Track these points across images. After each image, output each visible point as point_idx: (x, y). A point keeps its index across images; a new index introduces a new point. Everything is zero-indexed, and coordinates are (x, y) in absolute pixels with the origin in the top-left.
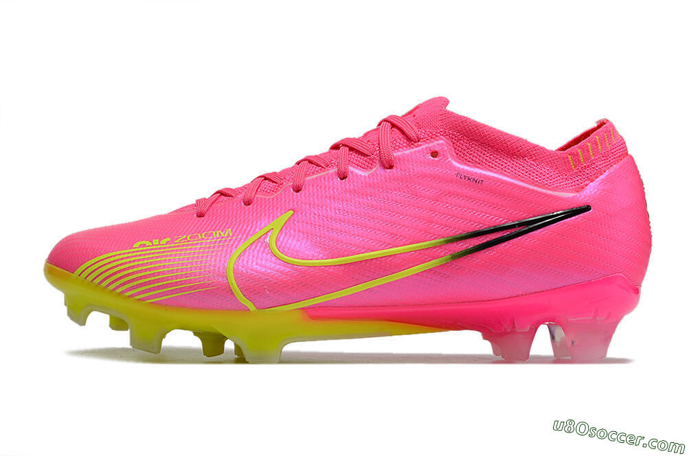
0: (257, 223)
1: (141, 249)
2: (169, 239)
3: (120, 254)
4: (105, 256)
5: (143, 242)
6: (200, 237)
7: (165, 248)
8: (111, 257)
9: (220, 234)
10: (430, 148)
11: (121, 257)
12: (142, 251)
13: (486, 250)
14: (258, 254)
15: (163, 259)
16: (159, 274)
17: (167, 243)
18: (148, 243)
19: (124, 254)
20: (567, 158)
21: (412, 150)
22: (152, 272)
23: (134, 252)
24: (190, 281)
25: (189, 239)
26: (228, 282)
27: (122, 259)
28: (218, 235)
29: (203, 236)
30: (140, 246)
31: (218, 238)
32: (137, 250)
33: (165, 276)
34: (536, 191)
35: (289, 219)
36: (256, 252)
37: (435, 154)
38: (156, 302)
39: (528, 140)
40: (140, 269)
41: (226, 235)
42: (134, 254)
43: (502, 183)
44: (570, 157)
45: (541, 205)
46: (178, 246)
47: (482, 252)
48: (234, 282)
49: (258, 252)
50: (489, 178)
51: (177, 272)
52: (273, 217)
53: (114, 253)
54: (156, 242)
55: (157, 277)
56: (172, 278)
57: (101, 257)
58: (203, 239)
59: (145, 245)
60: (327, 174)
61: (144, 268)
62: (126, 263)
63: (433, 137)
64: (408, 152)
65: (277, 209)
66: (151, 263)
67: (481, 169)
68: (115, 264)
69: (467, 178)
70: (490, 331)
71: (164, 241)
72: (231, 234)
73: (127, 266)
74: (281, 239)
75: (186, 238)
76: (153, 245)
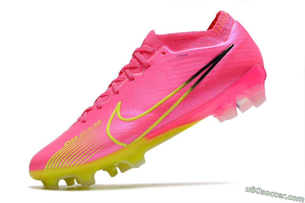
0: (109, 112)
1: (68, 145)
2: (77, 136)
3: (60, 151)
4: (55, 155)
5: (67, 142)
6: (89, 129)
7: (77, 140)
8: (57, 154)
9: (97, 124)
10: (161, 52)
11: (61, 152)
12: (69, 145)
13: (203, 79)
14: (116, 123)
15: (80, 144)
16: (81, 150)
17: (77, 138)
18: (69, 142)
19: (62, 150)
20: (214, 31)
21: (154, 56)
22: (78, 151)
23: (65, 148)
24: (95, 147)
25: (85, 132)
26: (111, 140)
27: (62, 153)
28: (96, 125)
29: (90, 128)
30: (67, 144)
31: (96, 126)
32: (66, 146)
33: (84, 150)
34: (210, 48)
35: (121, 105)
36: (115, 123)
37: (164, 53)
38: (85, 162)
39: (197, 31)
40: (72, 152)
41: (99, 123)
42: (66, 148)
43: (196, 51)
44: (215, 30)
45: (215, 52)
46: (83, 136)
47: (202, 80)
48: (113, 138)
49: (116, 122)
50: (190, 51)
51: (88, 146)
52: (114, 107)
53: (58, 152)
54: (72, 140)
55: (81, 152)
56: (87, 149)
57: (53, 156)
58: (90, 129)
59: (69, 143)
60: (126, 81)
61: (74, 151)
62: (65, 153)
63: (159, 47)
64: (153, 58)
65: (114, 104)
66: (75, 148)
67: (185, 50)
68: (60, 156)
69: (181, 56)
70: (217, 112)
71: (75, 138)
72: (101, 122)
73: (66, 154)
74: (122, 114)
75: (84, 132)
76: (72, 141)
